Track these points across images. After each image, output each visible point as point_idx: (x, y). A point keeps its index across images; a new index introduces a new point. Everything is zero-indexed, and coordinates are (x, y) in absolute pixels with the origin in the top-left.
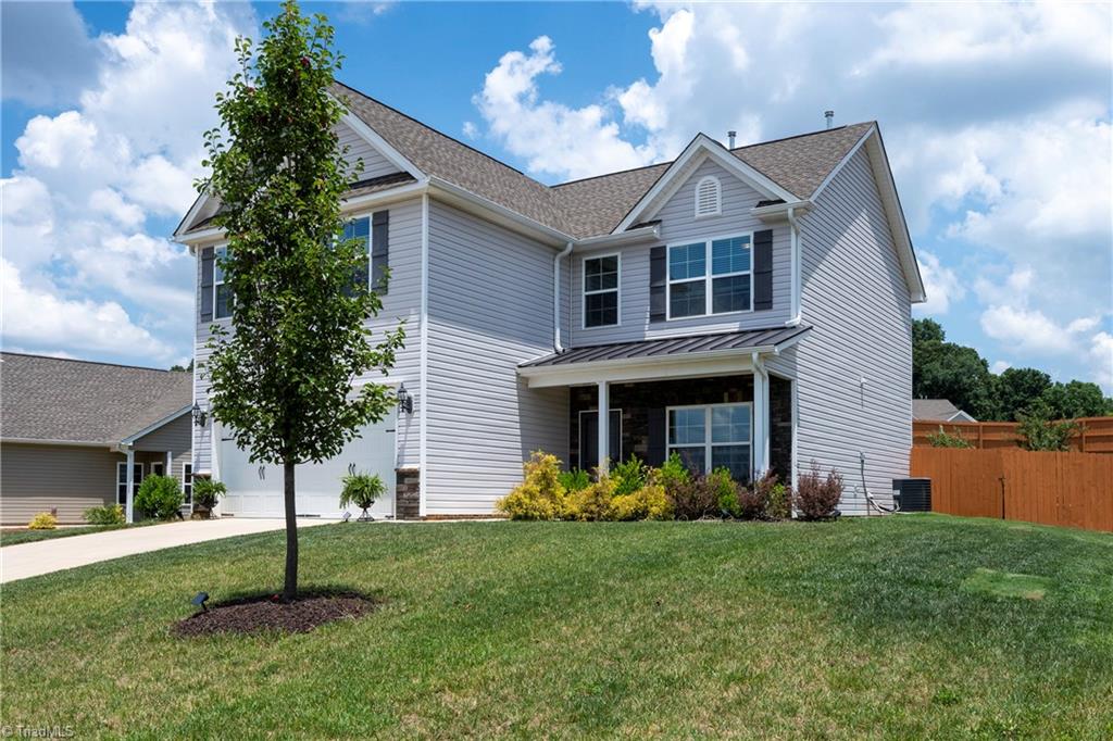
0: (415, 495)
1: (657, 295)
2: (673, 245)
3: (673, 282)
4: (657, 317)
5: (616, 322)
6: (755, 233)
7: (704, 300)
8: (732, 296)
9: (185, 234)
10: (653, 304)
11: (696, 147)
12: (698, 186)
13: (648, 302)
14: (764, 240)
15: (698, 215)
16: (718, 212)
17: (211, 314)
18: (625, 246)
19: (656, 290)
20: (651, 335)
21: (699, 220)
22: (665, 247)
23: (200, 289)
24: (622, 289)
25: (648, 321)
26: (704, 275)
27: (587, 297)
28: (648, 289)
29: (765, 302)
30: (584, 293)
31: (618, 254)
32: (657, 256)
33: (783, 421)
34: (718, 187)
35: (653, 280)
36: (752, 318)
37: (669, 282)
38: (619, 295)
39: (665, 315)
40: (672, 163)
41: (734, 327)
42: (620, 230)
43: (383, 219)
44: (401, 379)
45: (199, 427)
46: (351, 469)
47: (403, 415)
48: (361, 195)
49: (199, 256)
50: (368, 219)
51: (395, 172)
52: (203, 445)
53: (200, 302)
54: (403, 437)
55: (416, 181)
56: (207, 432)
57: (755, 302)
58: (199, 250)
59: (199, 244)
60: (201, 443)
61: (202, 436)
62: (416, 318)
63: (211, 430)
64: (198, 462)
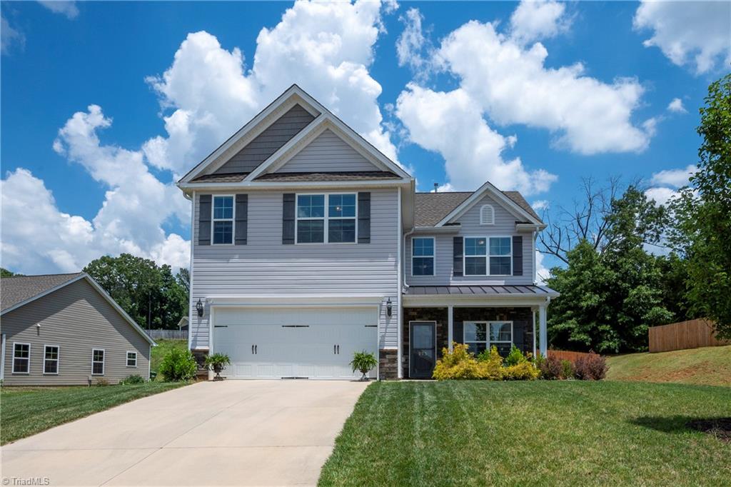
0: (395, 365)
1: (458, 263)
2: (467, 237)
3: (467, 256)
4: (458, 274)
5: (433, 274)
6: (514, 237)
7: (485, 267)
8: (500, 266)
9: (189, 182)
10: (455, 267)
11: (485, 189)
12: (482, 209)
13: (452, 265)
14: (518, 241)
15: (481, 223)
16: (493, 223)
17: (210, 240)
18: (439, 234)
19: (457, 260)
20: (453, 283)
21: (482, 226)
22: (462, 238)
23: (198, 222)
24: (437, 257)
25: (452, 275)
26: (485, 254)
27: (414, 259)
28: (452, 259)
29: (518, 272)
30: (412, 257)
31: (434, 238)
32: (458, 242)
33: (529, 331)
34: (493, 211)
35: (455, 254)
36: (512, 279)
37: (464, 256)
38: (435, 259)
39: (462, 273)
40: (474, 193)
41: (502, 283)
42: (439, 225)
43: (365, 197)
44: (381, 295)
45: (196, 317)
46: (337, 348)
47: (384, 317)
48: (358, 180)
49: (196, 199)
50: (354, 195)
51: (377, 170)
52: (200, 330)
53: (198, 231)
54: (383, 330)
55: (402, 178)
56: (205, 321)
57: (514, 272)
58: (196, 195)
59: (196, 191)
60: (198, 328)
61: (199, 323)
62: (394, 259)
63: (209, 319)
64: (195, 341)
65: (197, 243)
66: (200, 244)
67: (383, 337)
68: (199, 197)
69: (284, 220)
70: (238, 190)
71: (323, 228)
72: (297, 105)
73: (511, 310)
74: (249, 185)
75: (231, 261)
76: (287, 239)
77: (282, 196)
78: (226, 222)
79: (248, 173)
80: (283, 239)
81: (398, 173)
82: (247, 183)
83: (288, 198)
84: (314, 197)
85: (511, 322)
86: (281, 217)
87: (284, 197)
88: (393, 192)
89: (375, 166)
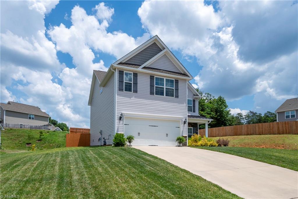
0: (186, 141)
6: (193, 100)
8: (190, 109)
9: (117, 64)
17: (123, 89)
23: (118, 81)
36: (192, 113)
41: (190, 114)
43: (177, 81)
44: (182, 117)
45: (118, 120)
46: (167, 135)
47: (183, 124)
48: (177, 75)
49: (117, 72)
50: (173, 80)
51: (180, 72)
52: (120, 126)
53: (118, 85)
54: (183, 129)
55: (190, 77)
56: (121, 122)
57: (193, 111)
58: (117, 70)
59: (118, 69)
60: (119, 125)
61: (119, 123)
62: (185, 105)
63: (123, 121)
64: (118, 130)
65: (118, 90)
66: (119, 91)
67: (183, 131)
68: (118, 71)
69: (150, 85)
70: (134, 71)
71: (164, 90)
72: (155, 43)
73: (192, 124)
74: (140, 70)
75: (131, 99)
76: (152, 93)
77: (150, 76)
78: (129, 83)
79: (140, 65)
80: (150, 93)
81: (189, 75)
82: (140, 69)
83: (152, 77)
84: (161, 78)
85: (192, 128)
86: (150, 84)
87: (150, 77)
88: (185, 81)
89: (180, 71)
